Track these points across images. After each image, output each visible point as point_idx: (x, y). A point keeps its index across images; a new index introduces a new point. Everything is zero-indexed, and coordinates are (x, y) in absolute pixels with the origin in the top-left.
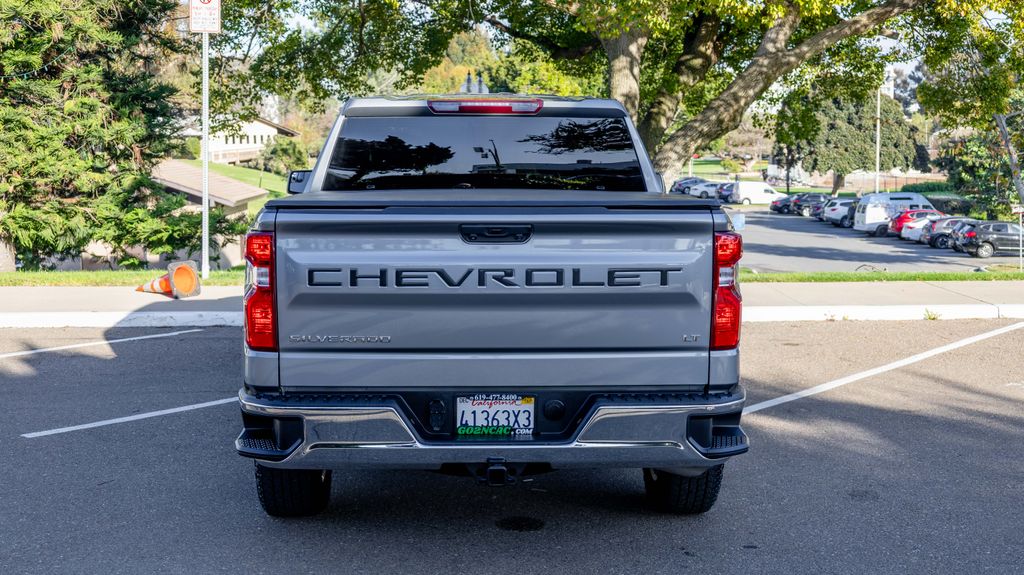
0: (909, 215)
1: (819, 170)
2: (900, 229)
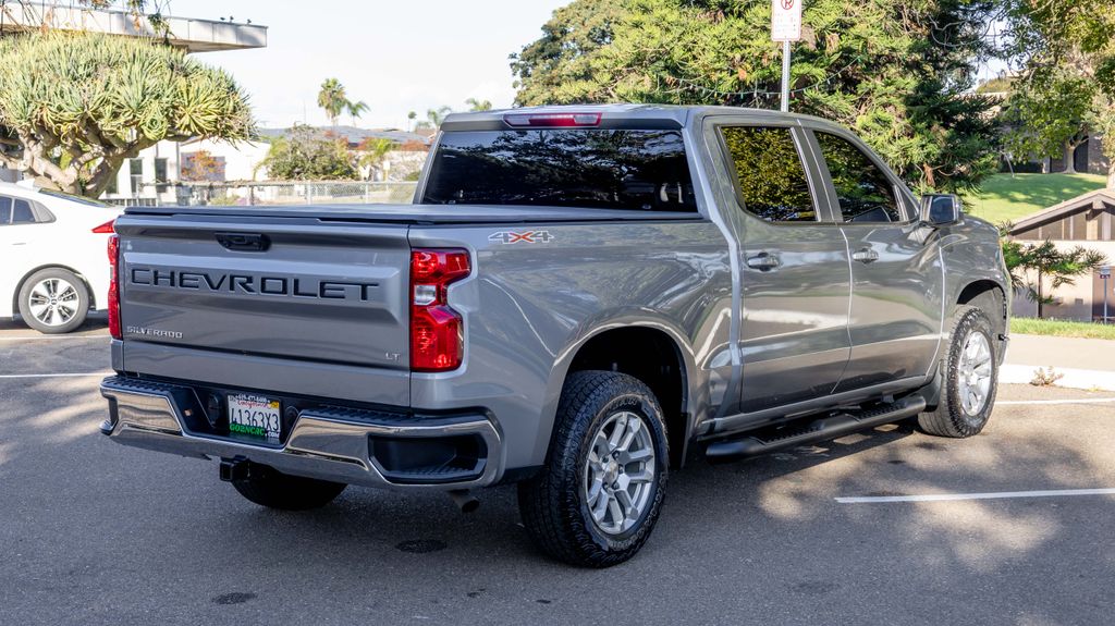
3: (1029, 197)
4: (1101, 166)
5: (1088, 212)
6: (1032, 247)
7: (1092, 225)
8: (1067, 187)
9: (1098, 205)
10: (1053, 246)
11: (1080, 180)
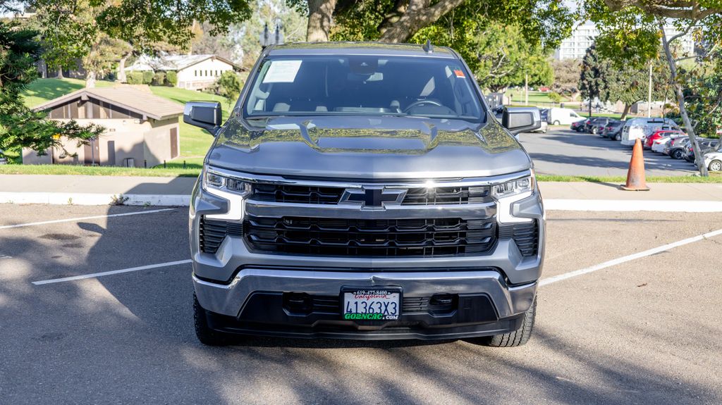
0: (659, 134)
1: (610, 100)
2: (651, 144)
3: (37, 93)
4: (77, 74)
5: (79, 102)
6: (63, 123)
7: (81, 110)
8: (59, 87)
9: (84, 98)
10: (75, 122)
11: (66, 82)
